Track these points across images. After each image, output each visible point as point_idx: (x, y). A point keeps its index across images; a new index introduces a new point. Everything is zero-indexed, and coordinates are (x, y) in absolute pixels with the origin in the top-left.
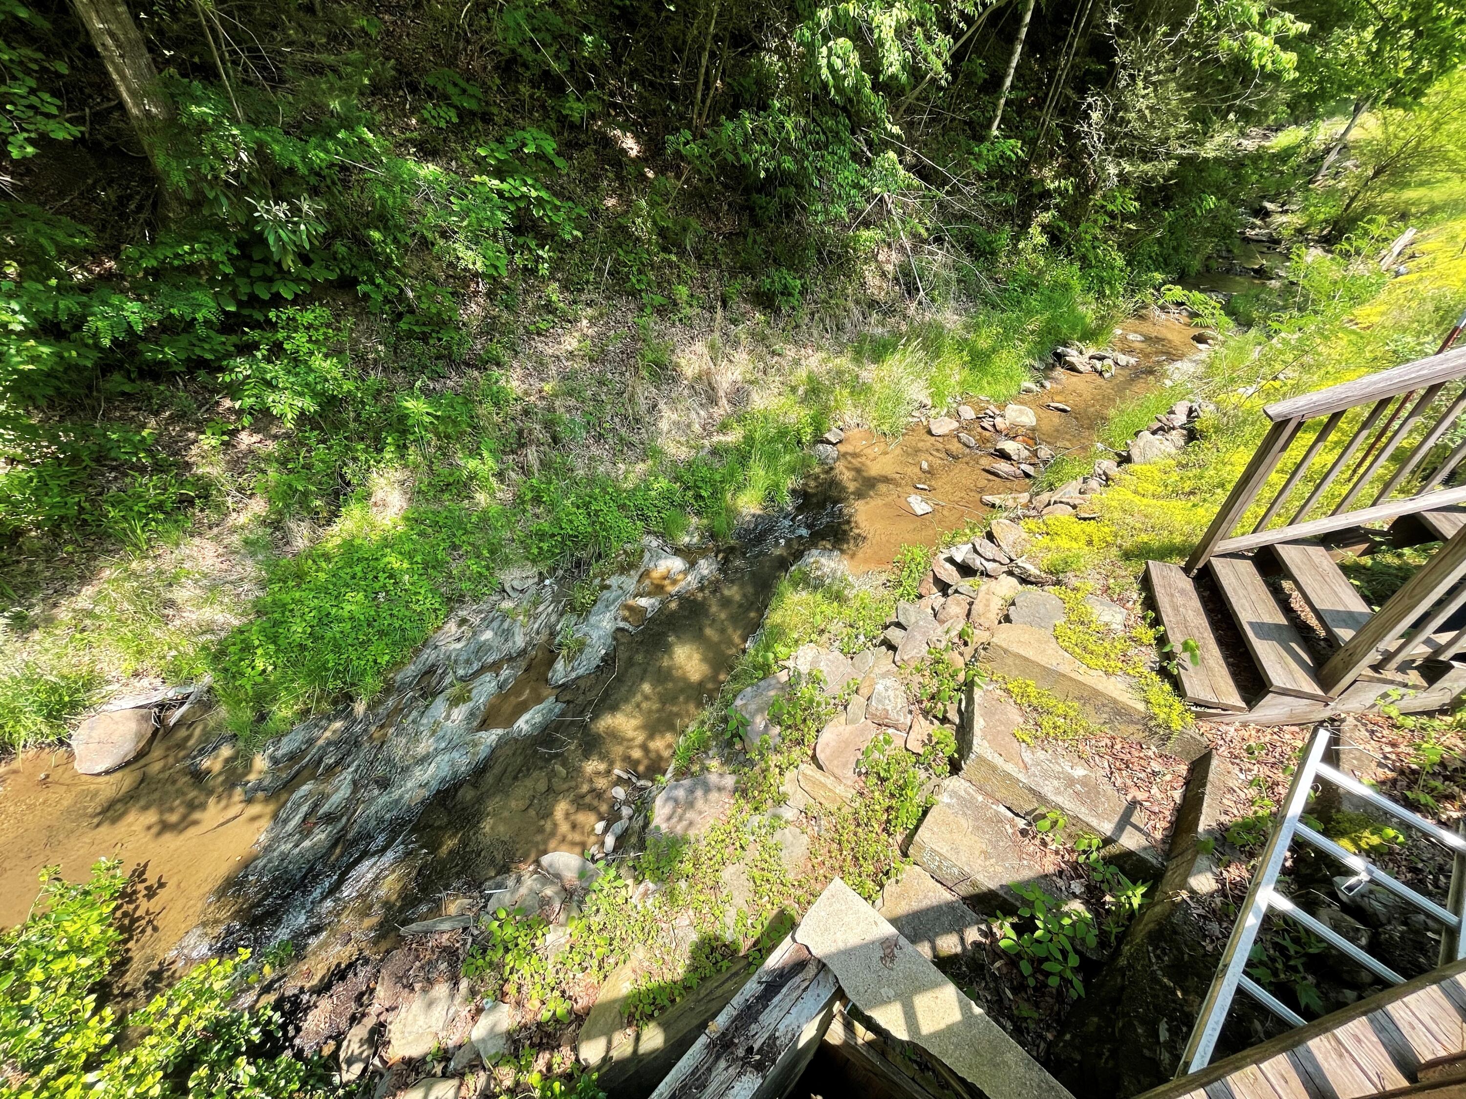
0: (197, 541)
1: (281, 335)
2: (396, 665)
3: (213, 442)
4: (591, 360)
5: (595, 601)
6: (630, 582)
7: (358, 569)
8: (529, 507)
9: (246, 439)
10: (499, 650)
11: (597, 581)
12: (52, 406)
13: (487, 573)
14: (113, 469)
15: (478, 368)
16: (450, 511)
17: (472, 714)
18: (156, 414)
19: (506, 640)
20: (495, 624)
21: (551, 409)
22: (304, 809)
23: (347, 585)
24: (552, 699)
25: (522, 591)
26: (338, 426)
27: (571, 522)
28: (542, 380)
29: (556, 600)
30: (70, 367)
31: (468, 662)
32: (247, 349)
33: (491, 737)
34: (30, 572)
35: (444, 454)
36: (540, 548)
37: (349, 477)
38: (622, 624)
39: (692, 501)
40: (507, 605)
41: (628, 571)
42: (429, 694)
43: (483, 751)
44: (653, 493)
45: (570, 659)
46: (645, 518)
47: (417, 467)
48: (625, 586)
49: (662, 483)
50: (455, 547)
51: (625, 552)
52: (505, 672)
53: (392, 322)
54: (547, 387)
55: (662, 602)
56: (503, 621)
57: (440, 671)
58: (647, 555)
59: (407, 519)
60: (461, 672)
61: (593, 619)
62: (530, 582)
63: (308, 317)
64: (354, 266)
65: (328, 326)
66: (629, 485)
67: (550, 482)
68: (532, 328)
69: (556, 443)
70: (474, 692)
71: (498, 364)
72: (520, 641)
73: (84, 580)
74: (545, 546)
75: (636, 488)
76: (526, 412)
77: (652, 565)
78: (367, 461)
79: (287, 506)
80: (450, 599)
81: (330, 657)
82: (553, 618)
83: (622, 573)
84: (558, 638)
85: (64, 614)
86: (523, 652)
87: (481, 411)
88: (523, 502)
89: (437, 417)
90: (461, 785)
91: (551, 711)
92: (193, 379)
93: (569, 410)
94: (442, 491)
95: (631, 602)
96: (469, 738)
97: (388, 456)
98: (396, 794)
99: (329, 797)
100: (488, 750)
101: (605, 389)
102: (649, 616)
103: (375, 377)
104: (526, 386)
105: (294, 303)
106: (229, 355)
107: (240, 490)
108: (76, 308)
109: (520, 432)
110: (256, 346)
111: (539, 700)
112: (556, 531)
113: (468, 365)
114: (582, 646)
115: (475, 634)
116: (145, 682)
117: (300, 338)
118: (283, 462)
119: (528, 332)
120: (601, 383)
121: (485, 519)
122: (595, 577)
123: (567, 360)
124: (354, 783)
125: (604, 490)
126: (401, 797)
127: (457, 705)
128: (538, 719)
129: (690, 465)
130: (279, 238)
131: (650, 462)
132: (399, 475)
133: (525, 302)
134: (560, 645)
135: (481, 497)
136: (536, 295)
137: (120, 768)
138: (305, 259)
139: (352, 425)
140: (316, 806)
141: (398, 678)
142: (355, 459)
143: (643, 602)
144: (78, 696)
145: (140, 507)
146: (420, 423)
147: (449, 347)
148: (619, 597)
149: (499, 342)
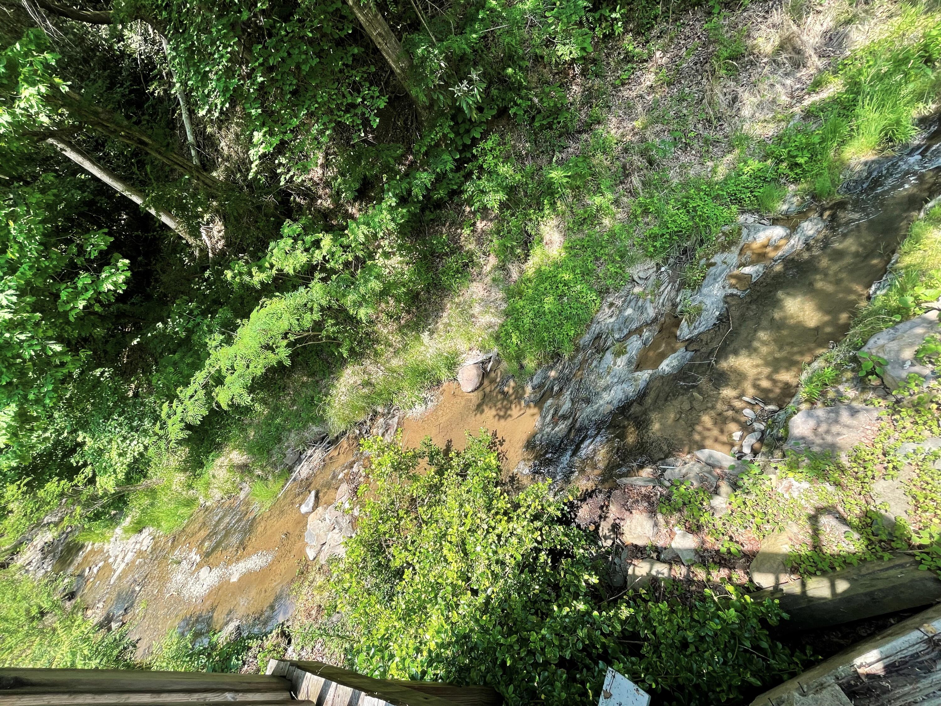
0: (474, 283)
1: (481, 160)
2: (578, 335)
3: (468, 232)
4: (669, 84)
5: (704, 277)
6: (733, 257)
7: (546, 284)
8: (640, 219)
9: (480, 225)
10: (639, 320)
11: (703, 261)
12: (412, 236)
13: (621, 271)
14: (438, 257)
15: (585, 131)
16: (590, 236)
17: (629, 362)
18: (444, 225)
19: (642, 313)
20: (633, 304)
21: (643, 140)
22: (552, 412)
23: (544, 294)
24: (683, 349)
25: (646, 279)
26: (517, 203)
27: (674, 221)
28: (632, 120)
29: (672, 280)
30: (414, 215)
31: (620, 329)
32: (468, 176)
33: (645, 375)
34: (426, 310)
35: (578, 200)
36: (655, 246)
37: (530, 231)
38: (730, 291)
39: (787, 171)
40: (637, 290)
41: (729, 248)
42: (601, 350)
43: (641, 384)
44: (744, 177)
45: (691, 321)
46: (739, 201)
47: (564, 214)
48: (727, 260)
49: (754, 165)
50: (597, 259)
51: (724, 233)
52: (646, 334)
53: (530, 125)
54: (637, 124)
55: (766, 267)
56: (637, 301)
57: (604, 337)
58: (745, 232)
59: (566, 248)
60: (617, 336)
61: (705, 290)
62: (651, 271)
63: (489, 144)
64: (503, 99)
65: (499, 145)
66: (719, 177)
67: (652, 197)
68: (617, 82)
69: (651, 165)
70: (628, 348)
71: (599, 123)
72: (651, 312)
73: (443, 310)
74: (658, 244)
75: (727, 179)
76: (626, 150)
77: (751, 238)
78: (537, 219)
79: (505, 257)
80: (600, 292)
81: (545, 334)
82: (673, 293)
83: (723, 251)
84: (680, 307)
85: (441, 326)
86: (655, 320)
87: (595, 162)
88: (636, 217)
89: (569, 177)
90: (632, 404)
91: (683, 357)
92: (453, 202)
93: (657, 134)
94: (582, 224)
95: (736, 272)
96: (630, 376)
97: (547, 212)
98: (595, 407)
99: (561, 407)
100: (645, 383)
101: (685, 104)
102: (754, 280)
103: (529, 165)
104: (621, 130)
105: (481, 139)
106: (463, 183)
107: (484, 253)
108: (407, 186)
109: (624, 167)
110: (471, 173)
111: (674, 351)
112: (664, 231)
113: (580, 132)
114: (699, 311)
115: (620, 312)
116: (474, 352)
117: (489, 158)
118: (498, 232)
119: (615, 87)
120: (681, 100)
121: (613, 236)
122: (701, 258)
123: (649, 94)
124: (572, 400)
125: (699, 190)
126: (598, 409)
127: (619, 356)
128: (675, 363)
129: (779, 139)
130: (468, 103)
131: (737, 151)
132: (555, 222)
133: (608, 64)
134: (682, 312)
135: (606, 221)
136: (616, 54)
137: (476, 390)
138: (480, 109)
139: (525, 200)
140: (556, 411)
141: (581, 342)
142: (530, 220)
143: (747, 270)
144: (455, 360)
145: (451, 273)
146: (561, 185)
147: (566, 126)
148: (725, 270)
149: (597, 106)
